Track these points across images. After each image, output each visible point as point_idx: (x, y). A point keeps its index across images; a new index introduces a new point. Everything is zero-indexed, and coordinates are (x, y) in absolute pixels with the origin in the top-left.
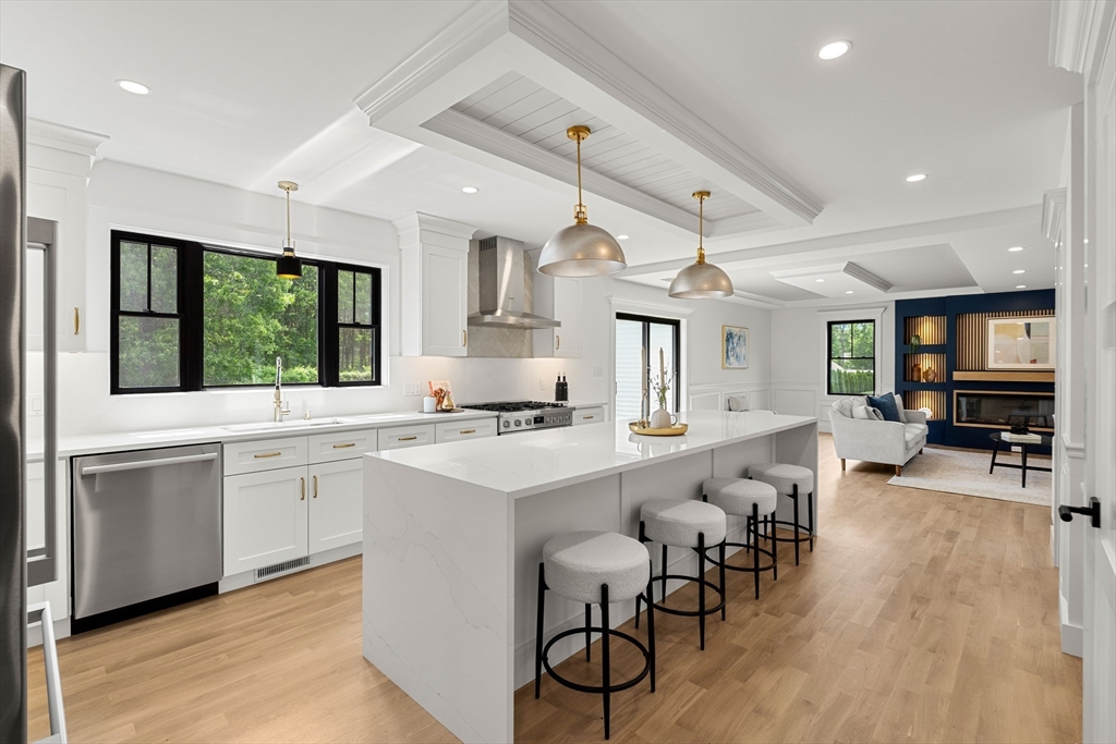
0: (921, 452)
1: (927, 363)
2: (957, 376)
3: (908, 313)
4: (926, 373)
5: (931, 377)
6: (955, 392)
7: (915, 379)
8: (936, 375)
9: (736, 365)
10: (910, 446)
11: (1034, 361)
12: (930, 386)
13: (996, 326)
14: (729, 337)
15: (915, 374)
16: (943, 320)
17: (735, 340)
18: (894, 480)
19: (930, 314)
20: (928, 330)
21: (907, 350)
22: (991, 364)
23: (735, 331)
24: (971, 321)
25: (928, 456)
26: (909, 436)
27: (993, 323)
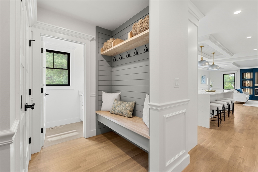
0: (248, 101)
1: (248, 82)
2: (256, 85)
3: (243, 72)
4: (248, 85)
5: (249, 86)
6: (255, 89)
8: (250, 85)
9: (203, 83)
10: (247, 98)
12: (249, 87)
14: (202, 77)
15: (245, 85)
16: (252, 73)
17: (203, 78)
18: (244, 105)
19: (248, 72)
21: (243, 80)
23: (203, 76)
25: (249, 102)
26: (247, 97)
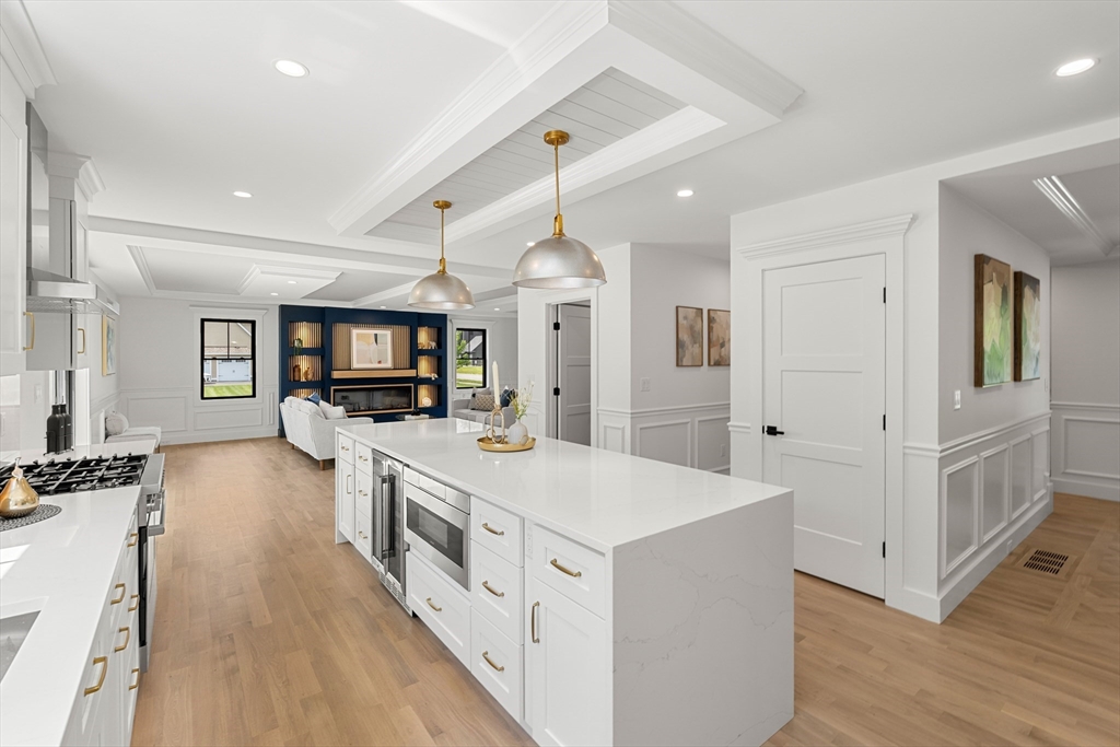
1: (305, 364)
2: (333, 374)
4: (306, 373)
5: (310, 377)
6: (332, 388)
7: (297, 379)
8: (314, 374)
11: (380, 362)
12: (309, 384)
13: (358, 334)
14: (108, 331)
15: (297, 374)
16: (316, 327)
17: (111, 335)
19: (306, 321)
20: (305, 334)
21: (288, 351)
22: (355, 365)
24: (340, 329)
27: (356, 332)
